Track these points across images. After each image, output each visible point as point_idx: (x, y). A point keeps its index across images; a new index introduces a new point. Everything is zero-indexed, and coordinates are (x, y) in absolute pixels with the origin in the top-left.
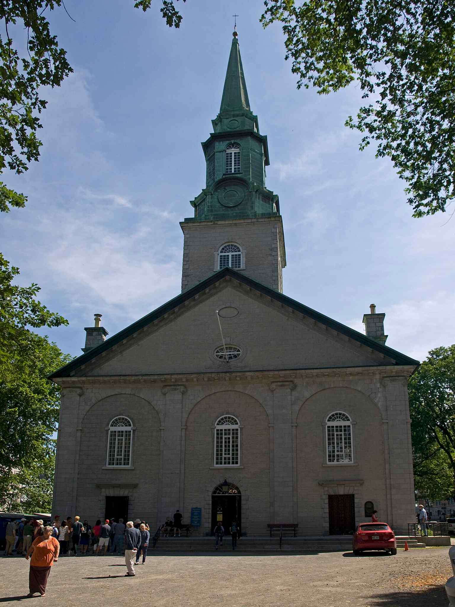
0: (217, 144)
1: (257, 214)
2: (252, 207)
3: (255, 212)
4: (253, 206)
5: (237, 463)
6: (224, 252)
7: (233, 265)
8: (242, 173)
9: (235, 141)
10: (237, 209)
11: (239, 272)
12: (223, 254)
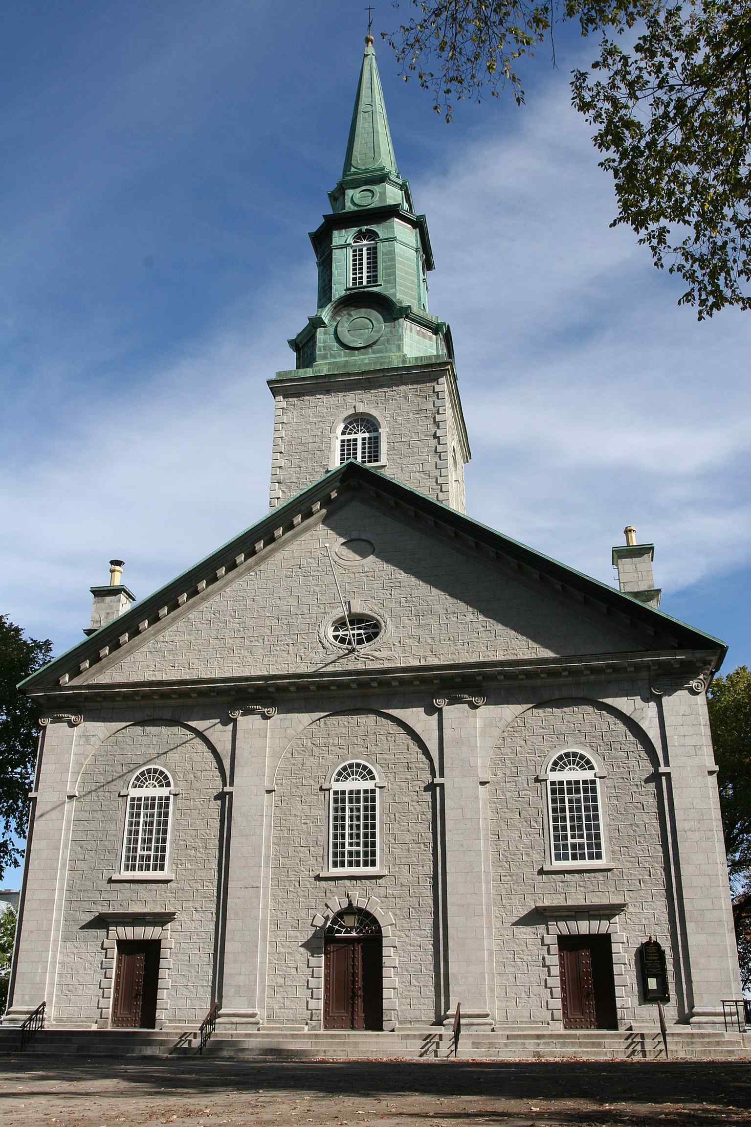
0: (335, 233)
1: (408, 360)
2: (399, 348)
3: (404, 356)
4: (399, 345)
5: (373, 864)
6: (349, 434)
7: (365, 457)
8: (381, 285)
9: (369, 227)
10: (370, 350)
11: (373, 471)
12: (346, 437)
